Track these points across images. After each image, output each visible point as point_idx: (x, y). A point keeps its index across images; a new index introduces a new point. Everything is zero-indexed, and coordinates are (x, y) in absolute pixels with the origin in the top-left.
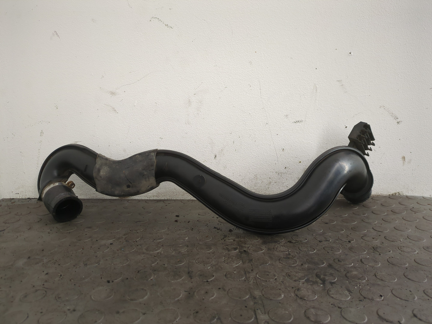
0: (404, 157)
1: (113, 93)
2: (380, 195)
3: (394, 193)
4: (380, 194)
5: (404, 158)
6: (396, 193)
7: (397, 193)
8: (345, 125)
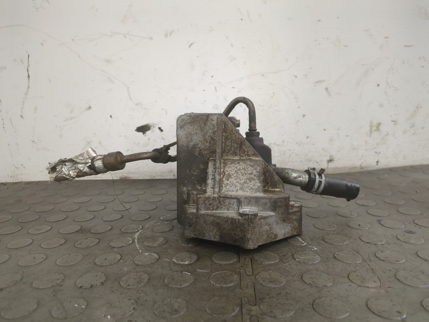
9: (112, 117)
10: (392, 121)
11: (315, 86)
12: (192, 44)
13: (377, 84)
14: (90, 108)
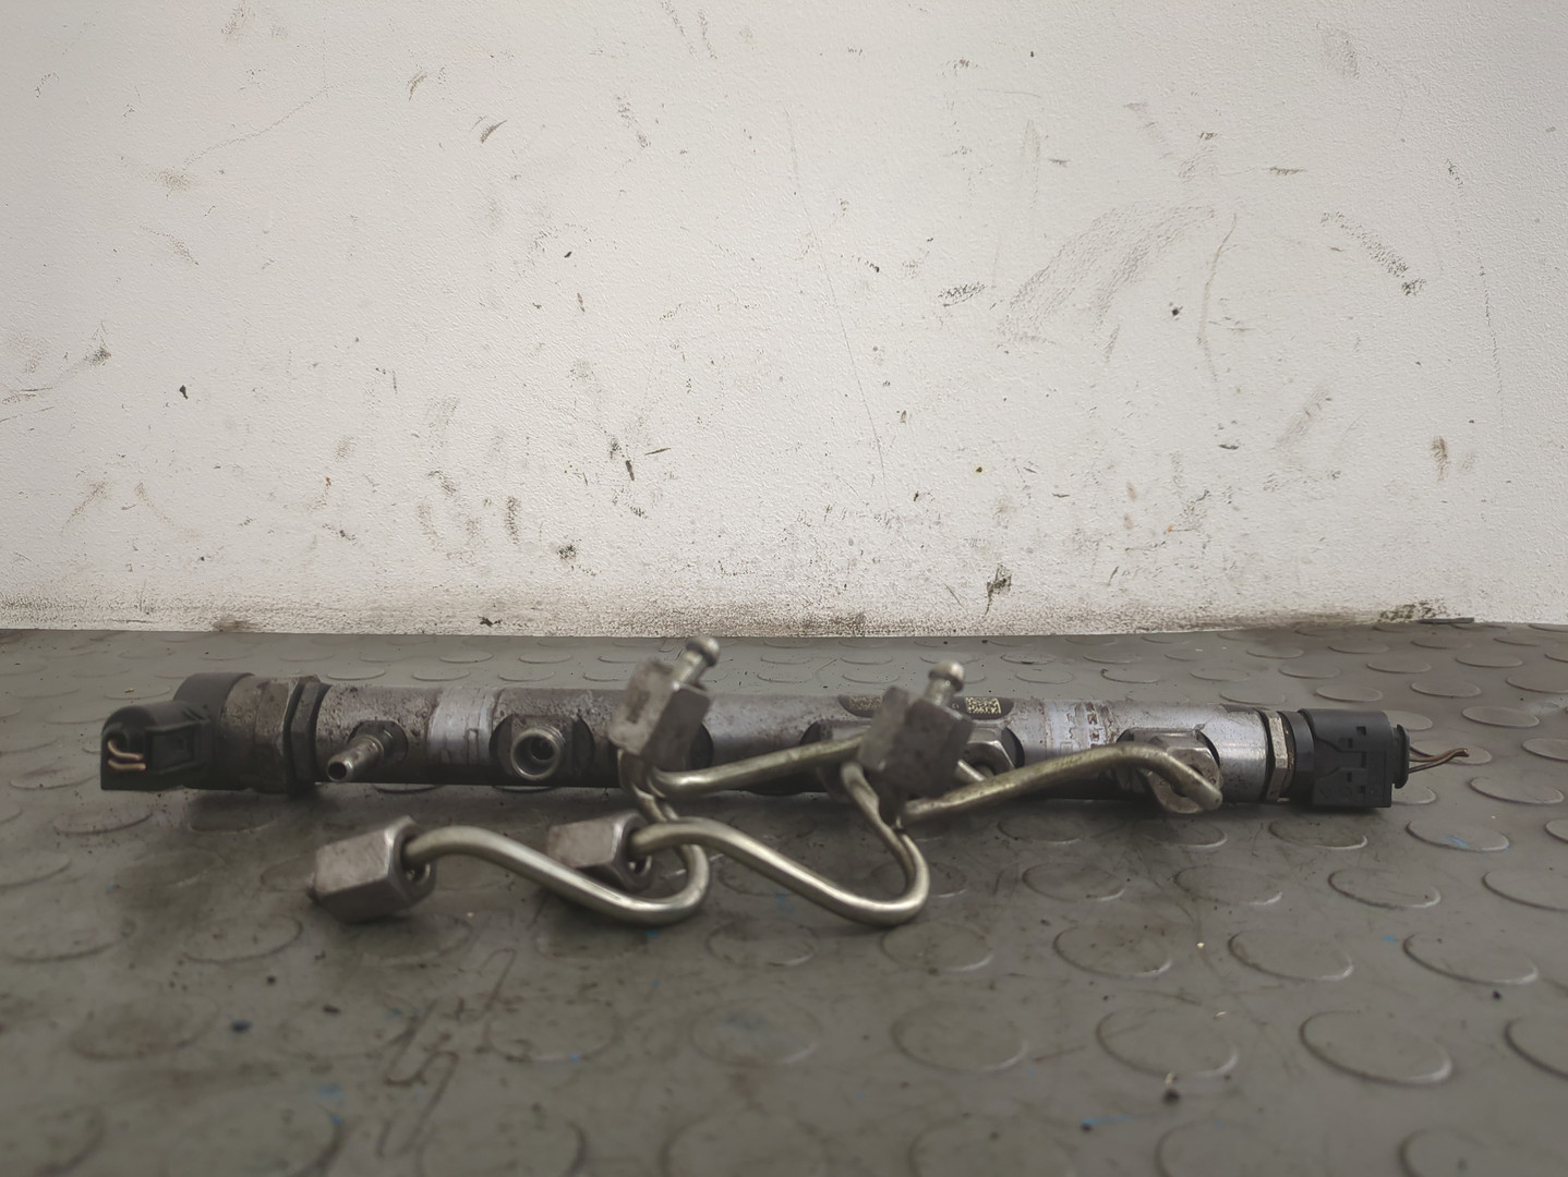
0: (1442, 440)
1: (174, 181)
2: (1338, 614)
3: (1406, 606)
4: (1338, 610)
5: (1441, 447)
6: (1413, 606)
7: (1417, 605)
8: (1171, 304)
9: (187, 391)
10: (1223, 446)
11: (945, 305)
12: (492, 129)
13: (1172, 308)
14: (103, 354)
